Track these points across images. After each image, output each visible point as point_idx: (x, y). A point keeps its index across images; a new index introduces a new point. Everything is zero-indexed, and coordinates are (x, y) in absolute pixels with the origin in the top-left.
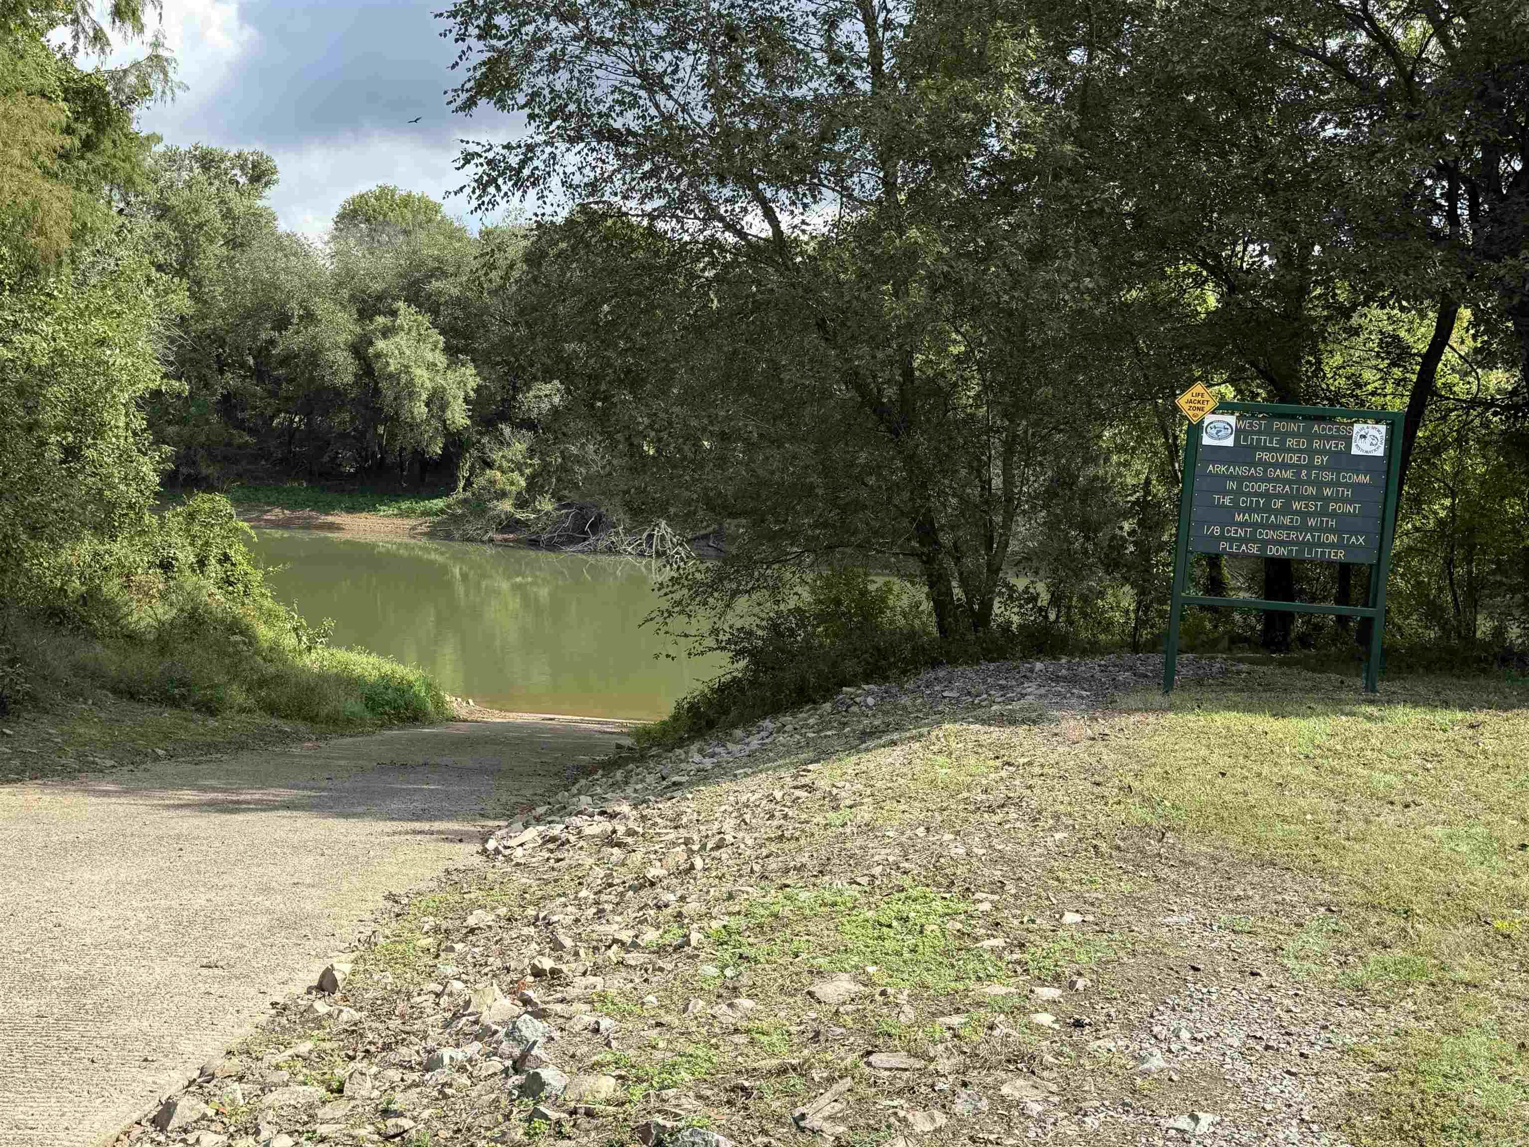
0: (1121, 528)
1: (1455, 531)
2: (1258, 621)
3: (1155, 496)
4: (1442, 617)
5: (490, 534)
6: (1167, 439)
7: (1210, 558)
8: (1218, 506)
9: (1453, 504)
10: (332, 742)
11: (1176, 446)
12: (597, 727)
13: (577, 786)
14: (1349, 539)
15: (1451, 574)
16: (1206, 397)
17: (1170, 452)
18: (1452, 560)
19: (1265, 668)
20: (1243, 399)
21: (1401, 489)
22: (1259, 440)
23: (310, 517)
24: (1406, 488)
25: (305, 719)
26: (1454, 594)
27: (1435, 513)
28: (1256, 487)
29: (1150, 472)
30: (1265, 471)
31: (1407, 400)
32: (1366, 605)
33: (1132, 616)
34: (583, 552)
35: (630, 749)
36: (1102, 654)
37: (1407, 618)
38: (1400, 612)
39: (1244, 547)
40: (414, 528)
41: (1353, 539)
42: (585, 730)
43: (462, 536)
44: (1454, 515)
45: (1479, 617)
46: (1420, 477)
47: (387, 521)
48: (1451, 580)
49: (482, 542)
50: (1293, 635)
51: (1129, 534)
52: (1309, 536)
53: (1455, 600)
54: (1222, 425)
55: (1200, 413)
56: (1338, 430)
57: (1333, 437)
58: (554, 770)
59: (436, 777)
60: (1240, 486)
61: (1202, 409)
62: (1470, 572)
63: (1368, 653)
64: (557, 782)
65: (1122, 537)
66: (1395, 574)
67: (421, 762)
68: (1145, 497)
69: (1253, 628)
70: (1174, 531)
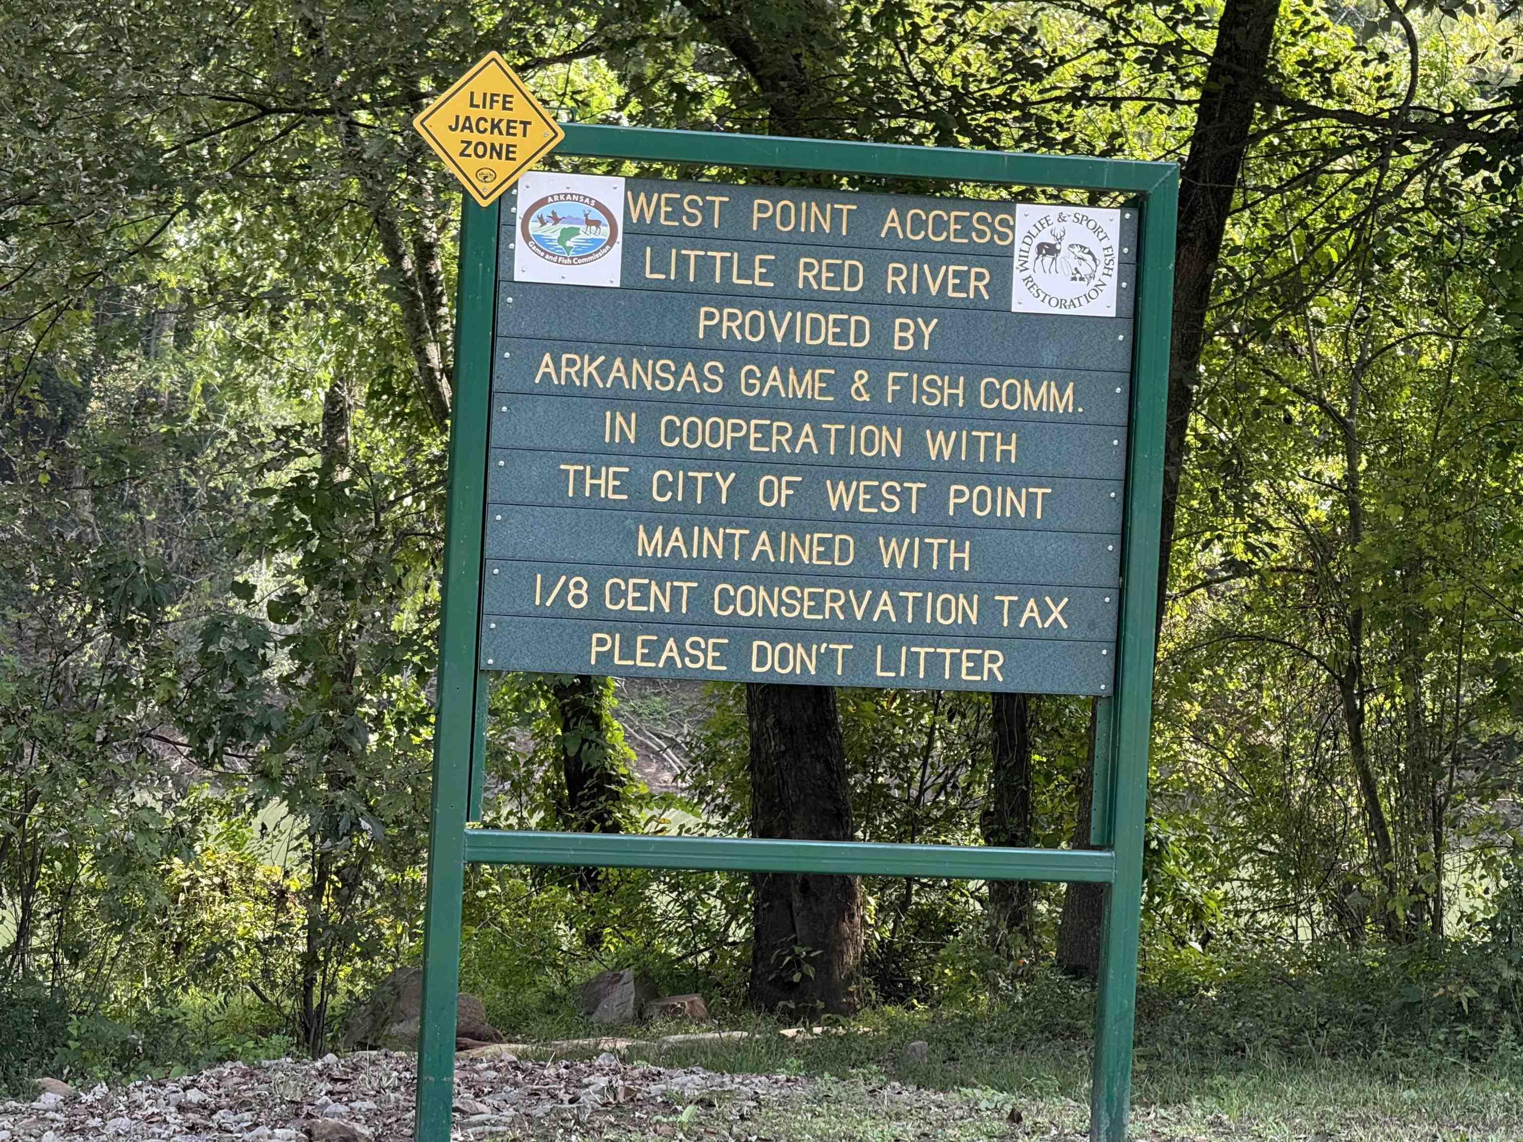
0: (246, 591)
1: (1361, 569)
2: (734, 912)
3: (361, 469)
4: (1331, 868)
6: (396, 258)
7: (561, 691)
8: (579, 504)
9: (1351, 477)
11: (430, 282)
14: (1017, 609)
15: (1355, 716)
16: (520, 110)
17: (411, 303)
18: (1355, 670)
19: (759, 1083)
20: (647, 116)
21: (1177, 427)
22: (705, 265)
24: (1197, 422)
26: (1369, 787)
27: (1296, 508)
28: (704, 429)
29: (340, 379)
30: (730, 378)
31: (1188, 117)
32: (1080, 841)
33: (298, 913)
36: (191, 1063)
37: (1220, 877)
38: (1199, 856)
39: (670, 649)
41: (1031, 611)
44: (1356, 513)
45: (1450, 861)
46: (1240, 386)
48: (1357, 739)
50: (850, 959)
51: (277, 611)
52: (885, 604)
53: (1373, 806)
54: (577, 210)
55: (504, 168)
56: (966, 228)
57: (948, 253)
60: (647, 429)
61: (507, 153)
62: (1414, 710)
63: (1097, 1010)
65: (247, 624)
66: (1175, 723)
68: (326, 471)
69: (717, 940)
70: (434, 595)
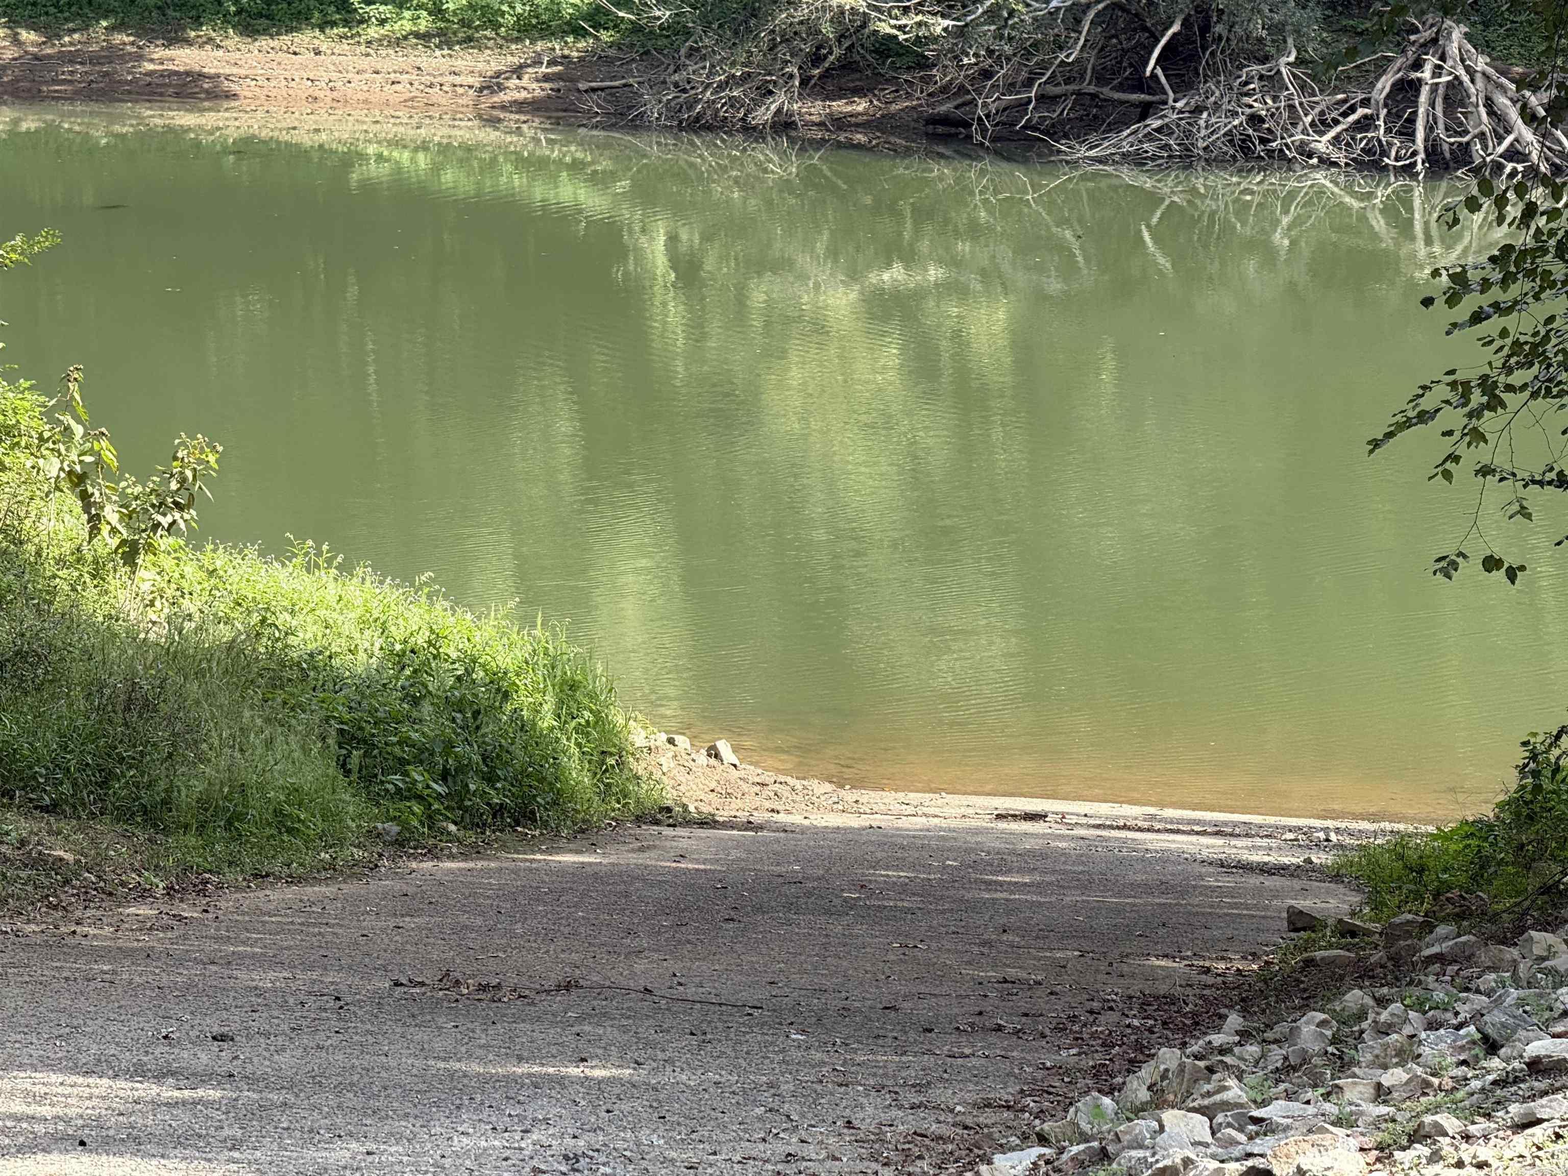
5: (779, 100)
10: (226, 902)
12: (1210, 847)
13: (1147, 1073)
23: (113, 54)
25: (124, 815)
34: (1137, 160)
35: (1347, 931)
40: (492, 85)
42: (1165, 858)
43: (674, 110)
47: (391, 60)
49: (750, 131)
58: (1055, 1010)
59: (609, 1032)
64: (1068, 1056)
67: (555, 977)
